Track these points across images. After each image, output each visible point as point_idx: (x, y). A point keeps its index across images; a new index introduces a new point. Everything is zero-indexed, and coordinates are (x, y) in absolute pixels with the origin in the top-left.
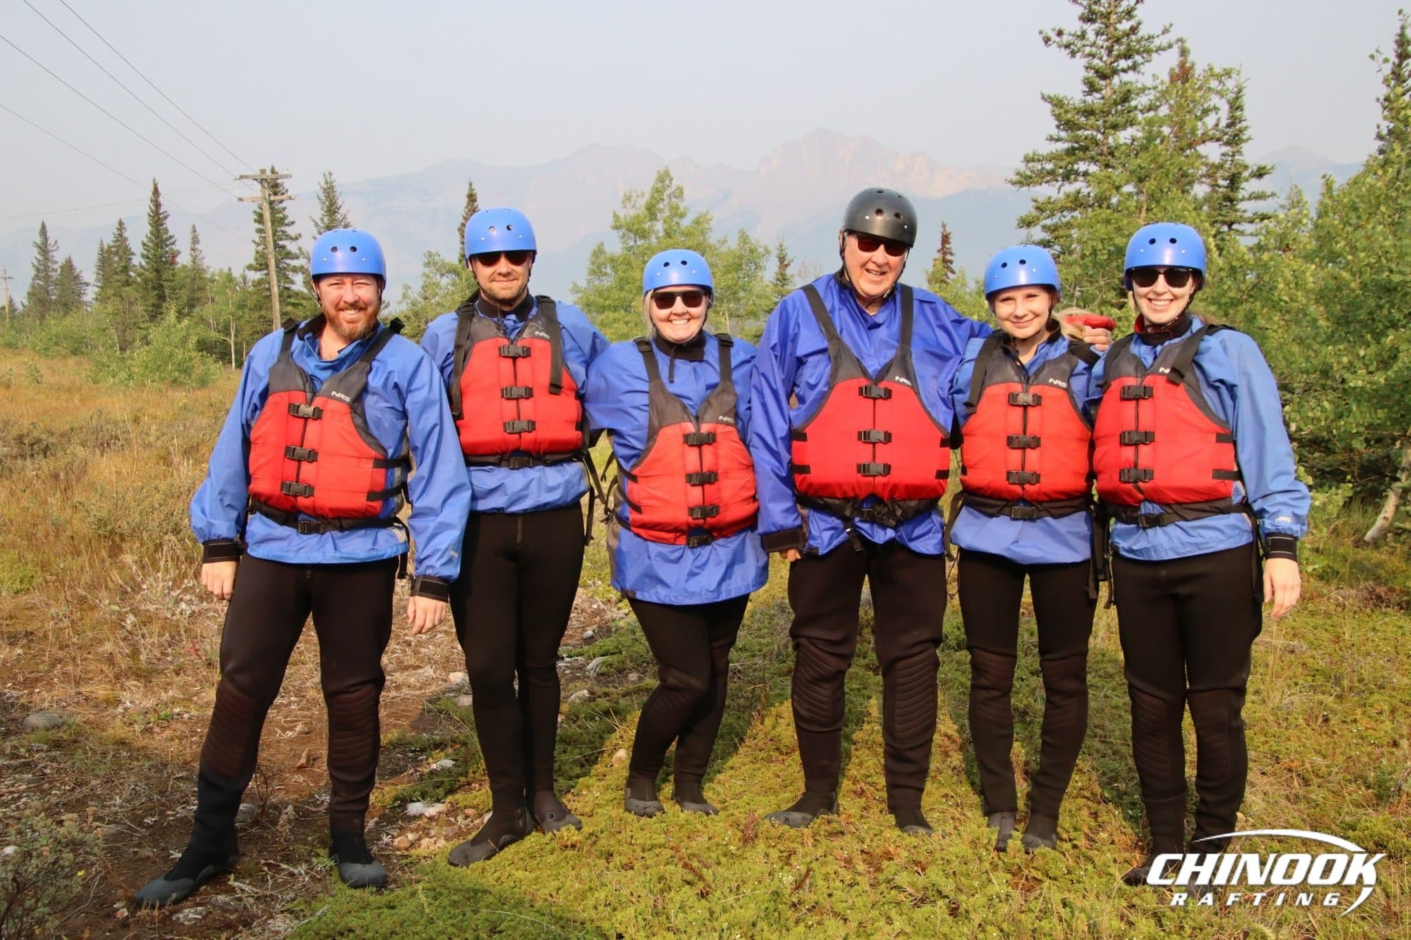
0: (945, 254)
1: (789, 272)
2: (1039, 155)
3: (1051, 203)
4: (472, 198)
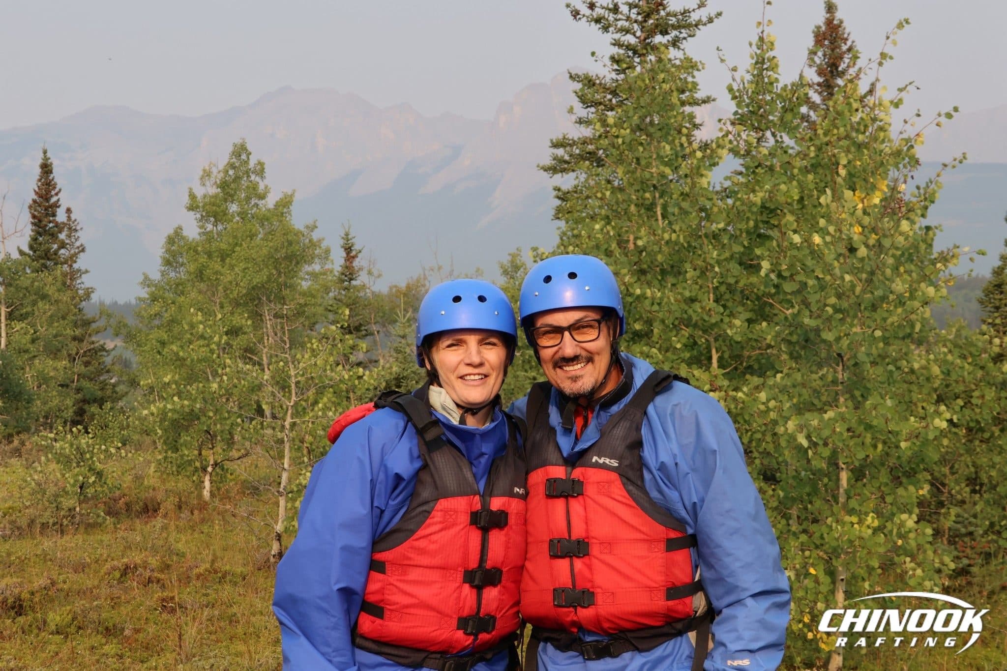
1: (356, 264)
2: (568, 139)
3: (576, 192)
4: (46, 169)
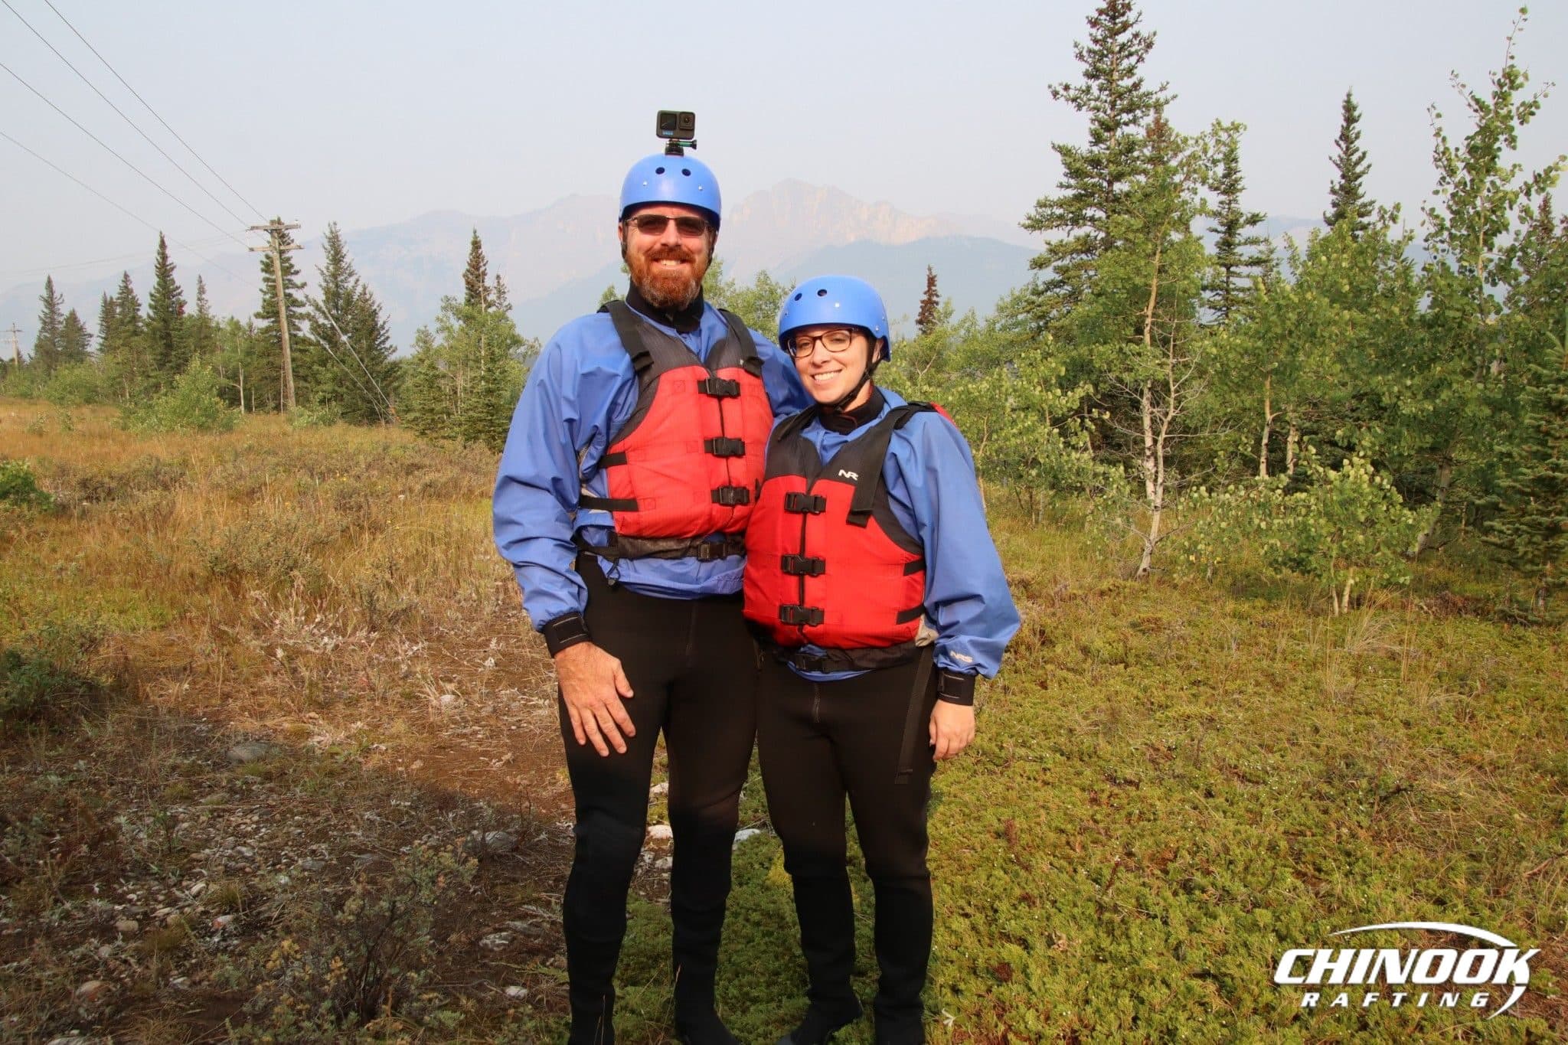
0: (931, 295)
4: (476, 245)
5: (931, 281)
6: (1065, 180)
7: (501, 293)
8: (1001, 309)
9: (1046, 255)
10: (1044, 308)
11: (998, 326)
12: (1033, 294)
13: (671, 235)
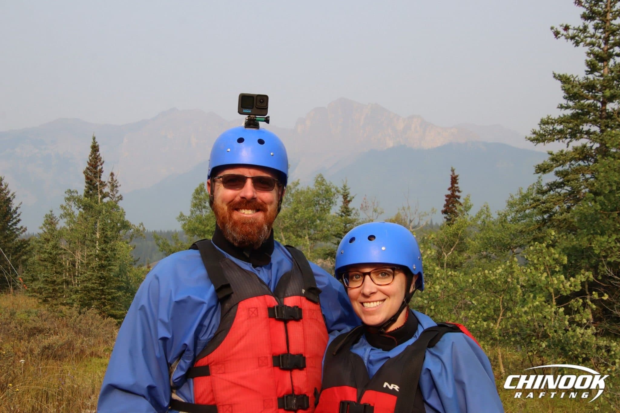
0: (454, 191)
1: (350, 206)
2: (551, 119)
3: (562, 155)
4: (95, 148)
5: (454, 180)
6: (564, 102)
7: (114, 186)
8: (511, 205)
9: (549, 162)
10: (548, 205)
11: (509, 218)
12: (538, 193)
13: (248, 190)
